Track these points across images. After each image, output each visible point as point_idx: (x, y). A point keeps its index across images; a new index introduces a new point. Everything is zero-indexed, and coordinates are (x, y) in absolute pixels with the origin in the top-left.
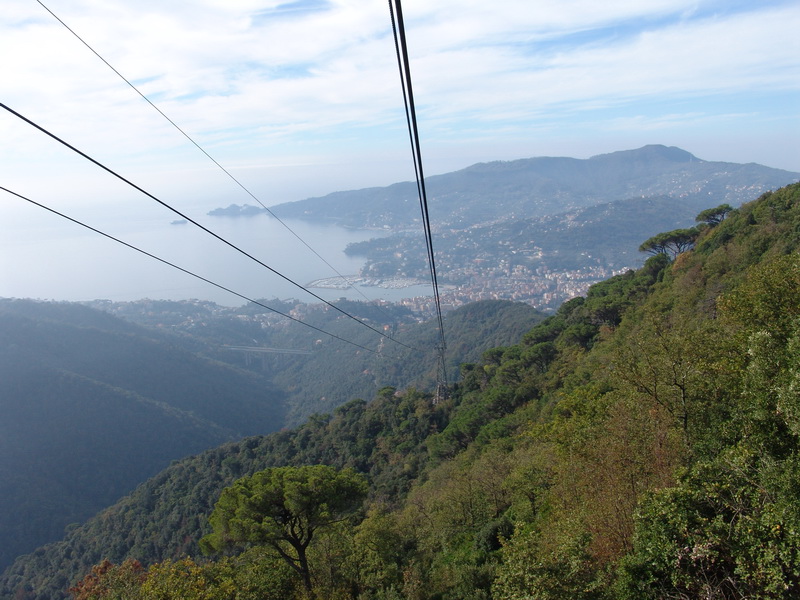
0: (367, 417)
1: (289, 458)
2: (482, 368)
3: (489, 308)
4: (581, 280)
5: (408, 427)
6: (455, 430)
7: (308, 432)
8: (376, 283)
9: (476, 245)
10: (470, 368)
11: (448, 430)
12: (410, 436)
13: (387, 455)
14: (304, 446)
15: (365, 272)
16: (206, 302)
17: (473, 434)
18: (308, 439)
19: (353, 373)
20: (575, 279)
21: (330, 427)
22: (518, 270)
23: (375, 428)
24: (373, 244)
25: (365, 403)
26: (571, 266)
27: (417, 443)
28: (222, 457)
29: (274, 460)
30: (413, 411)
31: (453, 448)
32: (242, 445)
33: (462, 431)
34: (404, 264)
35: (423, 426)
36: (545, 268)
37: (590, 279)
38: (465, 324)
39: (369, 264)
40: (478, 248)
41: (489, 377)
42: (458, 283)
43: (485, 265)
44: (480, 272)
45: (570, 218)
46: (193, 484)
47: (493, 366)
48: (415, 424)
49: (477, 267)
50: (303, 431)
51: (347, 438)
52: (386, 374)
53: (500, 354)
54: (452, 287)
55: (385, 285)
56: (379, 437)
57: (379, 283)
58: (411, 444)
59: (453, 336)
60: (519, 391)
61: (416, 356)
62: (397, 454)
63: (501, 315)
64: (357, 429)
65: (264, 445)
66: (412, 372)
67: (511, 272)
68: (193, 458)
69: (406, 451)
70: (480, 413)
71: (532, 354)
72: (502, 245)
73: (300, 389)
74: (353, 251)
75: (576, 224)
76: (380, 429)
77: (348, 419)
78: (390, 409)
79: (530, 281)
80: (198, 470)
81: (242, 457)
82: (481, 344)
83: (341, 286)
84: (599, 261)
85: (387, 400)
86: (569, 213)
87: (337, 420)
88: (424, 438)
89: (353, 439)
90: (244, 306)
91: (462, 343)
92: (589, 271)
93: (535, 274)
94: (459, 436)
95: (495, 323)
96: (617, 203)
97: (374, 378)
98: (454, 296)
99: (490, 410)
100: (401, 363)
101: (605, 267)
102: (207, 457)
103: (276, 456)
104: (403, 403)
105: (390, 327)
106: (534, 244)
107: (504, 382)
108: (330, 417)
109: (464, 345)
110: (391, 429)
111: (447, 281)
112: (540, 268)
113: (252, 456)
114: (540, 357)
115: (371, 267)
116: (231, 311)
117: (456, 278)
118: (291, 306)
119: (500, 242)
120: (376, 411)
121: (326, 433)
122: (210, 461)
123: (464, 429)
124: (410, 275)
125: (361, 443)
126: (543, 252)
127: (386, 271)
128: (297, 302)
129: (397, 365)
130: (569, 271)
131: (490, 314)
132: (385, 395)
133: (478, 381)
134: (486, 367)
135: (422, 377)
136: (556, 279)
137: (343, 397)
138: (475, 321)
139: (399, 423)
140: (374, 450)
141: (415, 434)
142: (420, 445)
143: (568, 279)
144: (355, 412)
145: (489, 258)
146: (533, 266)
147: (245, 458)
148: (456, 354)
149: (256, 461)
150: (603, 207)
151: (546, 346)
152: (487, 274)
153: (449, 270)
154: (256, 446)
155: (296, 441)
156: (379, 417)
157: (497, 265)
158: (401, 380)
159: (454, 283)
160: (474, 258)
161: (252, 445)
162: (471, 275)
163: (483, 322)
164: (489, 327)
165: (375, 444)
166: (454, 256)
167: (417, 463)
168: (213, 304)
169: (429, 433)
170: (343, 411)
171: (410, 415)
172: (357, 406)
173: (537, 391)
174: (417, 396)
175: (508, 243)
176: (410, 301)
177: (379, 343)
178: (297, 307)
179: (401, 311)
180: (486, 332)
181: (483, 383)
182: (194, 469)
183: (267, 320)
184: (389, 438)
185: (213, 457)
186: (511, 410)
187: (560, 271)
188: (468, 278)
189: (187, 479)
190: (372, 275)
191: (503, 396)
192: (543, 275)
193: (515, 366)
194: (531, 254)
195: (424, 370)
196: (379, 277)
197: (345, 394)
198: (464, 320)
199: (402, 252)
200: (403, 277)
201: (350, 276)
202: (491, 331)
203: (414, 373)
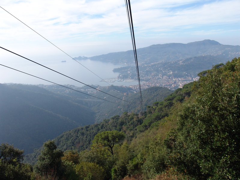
0: (120, 120)
1: (98, 131)
2: (153, 107)
3: (156, 89)
4: (184, 81)
5: (131, 123)
6: (144, 124)
7: (103, 124)
8: (122, 80)
9: (152, 69)
10: (149, 107)
11: (143, 124)
12: (132, 126)
13: (125, 131)
14: (102, 128)
15: (119, 77)
16: (72, 85)
17: (150, 126)
18: (103, 126)
19: (115, 107)
20: (182, 80)
21: (109, 123)
22: (165, 77)
23: (122, 124)
24: (122, 69)
25: (119, 116)
26: (181, 76)
27: (134, 128)
28: (79, 131)
29: (93, 132)
30: (133, 119)
31: (144, 129)
32: (84, 127)
33: (147, 125)
34: (130, 75)
35: (136, 123)
36: (173, 77)
37: (186, 80)
38: (148, 93)
39: (120, 75)
41: (155, 110)
42: (147, 81)
43: (155, 76)
44: (153, 78)
45: (181, 62)
46: (70, 138)
47: (156, 107)
48: (134, 122)
49: (152, 76)
50: (102, 124)
51: (114, 126)
52: (125, 108)
53: (158, 103)
54: (145, 82)
55: (125, 81)
56: (123, 126)
57: (123, 80)
58: (132, 128)
59: (145, 97)
60: (162, 114)
61: (134, 103)
62: (128, 131)
63: (159, 91)
64: (117, 124)
65: (90, 127)
67: (163, 78)
68: (70, 131)
69: (131, 130)
70: (152, 120)
71: (166, 104)
72: (160, 70)
73: (99, 112)
74: (115, 71)
75: (183, 63)
76: (124, 124)
77: (114, 121)
78: (127, 118)
79: (168, 81)
80: (72, 134)
81: (84, 131)
82: (153, 99)
83: (111, 81)
84: (189, 75)
85: (125, 116)
86: (181, 60)
87: (111, 121)
88: (136, 126)
89: (116, 126)
90: (83, 87)
91: (147, 99)
92: (186, 78)
93: (170, 79)
94: (146, 126)
95: (157, 93)
96: (195, 57)
97: (121, 109)
98: (145, 85)
99: (154, 119)
100: (129, 105)
101: (191, 77)
102: (74, 130)
103: (94, 131)
104: (130, 117)
105: (126, 94)
106: (170, 70)
107: (158, 111)
108: (109, 120)
109: (148, 100)
110: (126, 124)
111: (143, 80)
112: (171, 77)
113: (87, 131)
114: (168, 105)
115: (121, 76)
116: (79, 88)
117: (146, 79)
120: (122, 119)
121: (108, 125)
122: (75, 132)
123: (147, 124)
124: (132, 78)
125: (118, 127)
126: (172, 72)
127: (125, 77)
128: (98, 86)
129: (128, 105)
130: (180, 78)
131: (156, 91)
132: (125, 114)
133: (151, 111)
134: (154, 107)
135: (135, 109)
136: (176, 80)
137: (112, 114)
138: (151, 92)
139: (129, 122)
140: (122, 130)
141: (133, 125)
142: (135, 128)
143: (180, 80)
144: (117, 119)
145: (156, 73)
146: (169, 76)
147: (85, 131)
148: (146, 102)
149: (88, 132)
150: (191, 58)
151: (170, 102)
152: (155, 78)
153: (144, 77)
154: (88, 128)
155: (100, 127)
156: (123, 120)
157: (158, 76)
158: (129, 110)
159: (145, 81)
160: (151, 73)
161: (87, 127)
162: (151, 79)
163: (154, 93)
165: (122, 128)
166: (146, 73)
167: (134, 133)
168: (74, 86)
169: (137, 125)
170: (113, 118)
171: (132, 120)
172: (117, 117)
173: (167, 114)
174: (134, 115)
175: (162, 69)
176: (132, 86)
177: (123, 98)
178: (99, 87)
179: (129, 89)
180: (154, 96)
181: (153, 111)
182: (70, 134)
183: (90, 91)
184: (126, 126)
185: (76, 131)
186: (160, 119)
187: (177, 78)
188: (150, 79)
189: (69, 137)
190: (121, 78)
191: (158, 115)
192: (172, 79)
193: (162, 107)
194: (169, 72)
195: (136, 107)
196: (123, 79)
197: (112, 113)
198: (148, 92)
199: (130, 71)
200: (130, 79)
201: (114, 78)
202: (156, 96)
203: (133, 108)
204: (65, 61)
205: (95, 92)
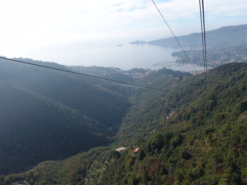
8: (181, 65)
15: (177, 62)
16: (116, 68)
19: (157, 98)
34: (192, 59)
38: (219, 75)
40: (222, 54)
43: (225, 60)
44: (223, 63)
49: (221, 61)
52: (171, 100)
54: (211, 67)
55: (184, 66)
57: (182, 65)
59: (211, 82)
61: (188, 92)
66: (185, 101)
72: (233, 53)
74: (174, 55)
82: (232, 85)
83: (167, 66)
90: (130, 70)
91: (217, 85)
95: (242, 73)
97: (165, 101)
100: (180, 95)
105: (179, 78)
109: (218, 87)
111: (209, 65)
115: (179, 59)
116: (124, 72)
117: (212, 65)
118: (146, 71)
119: (232, 52)
124: (194, 63)
127: (185, 61)
128: (149, 70)
129: (177, 96)
131: (235, 70)
138: (225, 74)
145: (226, 58)
148: (213, 92)
153: (209, 62)
158: (179, 104)
160: (220, 58)
163: (231, 75)
164: (237, 76)
166: (212, 57)
168: (119, 69)
175: (235, 52)
176: (193, 71)
177: (172, 85)
179: (188, 74)
180: (234, 79)
190: (180, 62)
195: (192, 100)
196: (182, 63)
197: (150, 108)
198: (218, 73)
199: (192, 55)
200: (192, 63)
201: (171, 62)
202: (239, 79)
203: (186, 101)
204: (121, 45)
205: (142, 77)
